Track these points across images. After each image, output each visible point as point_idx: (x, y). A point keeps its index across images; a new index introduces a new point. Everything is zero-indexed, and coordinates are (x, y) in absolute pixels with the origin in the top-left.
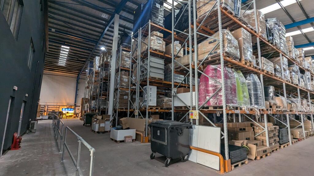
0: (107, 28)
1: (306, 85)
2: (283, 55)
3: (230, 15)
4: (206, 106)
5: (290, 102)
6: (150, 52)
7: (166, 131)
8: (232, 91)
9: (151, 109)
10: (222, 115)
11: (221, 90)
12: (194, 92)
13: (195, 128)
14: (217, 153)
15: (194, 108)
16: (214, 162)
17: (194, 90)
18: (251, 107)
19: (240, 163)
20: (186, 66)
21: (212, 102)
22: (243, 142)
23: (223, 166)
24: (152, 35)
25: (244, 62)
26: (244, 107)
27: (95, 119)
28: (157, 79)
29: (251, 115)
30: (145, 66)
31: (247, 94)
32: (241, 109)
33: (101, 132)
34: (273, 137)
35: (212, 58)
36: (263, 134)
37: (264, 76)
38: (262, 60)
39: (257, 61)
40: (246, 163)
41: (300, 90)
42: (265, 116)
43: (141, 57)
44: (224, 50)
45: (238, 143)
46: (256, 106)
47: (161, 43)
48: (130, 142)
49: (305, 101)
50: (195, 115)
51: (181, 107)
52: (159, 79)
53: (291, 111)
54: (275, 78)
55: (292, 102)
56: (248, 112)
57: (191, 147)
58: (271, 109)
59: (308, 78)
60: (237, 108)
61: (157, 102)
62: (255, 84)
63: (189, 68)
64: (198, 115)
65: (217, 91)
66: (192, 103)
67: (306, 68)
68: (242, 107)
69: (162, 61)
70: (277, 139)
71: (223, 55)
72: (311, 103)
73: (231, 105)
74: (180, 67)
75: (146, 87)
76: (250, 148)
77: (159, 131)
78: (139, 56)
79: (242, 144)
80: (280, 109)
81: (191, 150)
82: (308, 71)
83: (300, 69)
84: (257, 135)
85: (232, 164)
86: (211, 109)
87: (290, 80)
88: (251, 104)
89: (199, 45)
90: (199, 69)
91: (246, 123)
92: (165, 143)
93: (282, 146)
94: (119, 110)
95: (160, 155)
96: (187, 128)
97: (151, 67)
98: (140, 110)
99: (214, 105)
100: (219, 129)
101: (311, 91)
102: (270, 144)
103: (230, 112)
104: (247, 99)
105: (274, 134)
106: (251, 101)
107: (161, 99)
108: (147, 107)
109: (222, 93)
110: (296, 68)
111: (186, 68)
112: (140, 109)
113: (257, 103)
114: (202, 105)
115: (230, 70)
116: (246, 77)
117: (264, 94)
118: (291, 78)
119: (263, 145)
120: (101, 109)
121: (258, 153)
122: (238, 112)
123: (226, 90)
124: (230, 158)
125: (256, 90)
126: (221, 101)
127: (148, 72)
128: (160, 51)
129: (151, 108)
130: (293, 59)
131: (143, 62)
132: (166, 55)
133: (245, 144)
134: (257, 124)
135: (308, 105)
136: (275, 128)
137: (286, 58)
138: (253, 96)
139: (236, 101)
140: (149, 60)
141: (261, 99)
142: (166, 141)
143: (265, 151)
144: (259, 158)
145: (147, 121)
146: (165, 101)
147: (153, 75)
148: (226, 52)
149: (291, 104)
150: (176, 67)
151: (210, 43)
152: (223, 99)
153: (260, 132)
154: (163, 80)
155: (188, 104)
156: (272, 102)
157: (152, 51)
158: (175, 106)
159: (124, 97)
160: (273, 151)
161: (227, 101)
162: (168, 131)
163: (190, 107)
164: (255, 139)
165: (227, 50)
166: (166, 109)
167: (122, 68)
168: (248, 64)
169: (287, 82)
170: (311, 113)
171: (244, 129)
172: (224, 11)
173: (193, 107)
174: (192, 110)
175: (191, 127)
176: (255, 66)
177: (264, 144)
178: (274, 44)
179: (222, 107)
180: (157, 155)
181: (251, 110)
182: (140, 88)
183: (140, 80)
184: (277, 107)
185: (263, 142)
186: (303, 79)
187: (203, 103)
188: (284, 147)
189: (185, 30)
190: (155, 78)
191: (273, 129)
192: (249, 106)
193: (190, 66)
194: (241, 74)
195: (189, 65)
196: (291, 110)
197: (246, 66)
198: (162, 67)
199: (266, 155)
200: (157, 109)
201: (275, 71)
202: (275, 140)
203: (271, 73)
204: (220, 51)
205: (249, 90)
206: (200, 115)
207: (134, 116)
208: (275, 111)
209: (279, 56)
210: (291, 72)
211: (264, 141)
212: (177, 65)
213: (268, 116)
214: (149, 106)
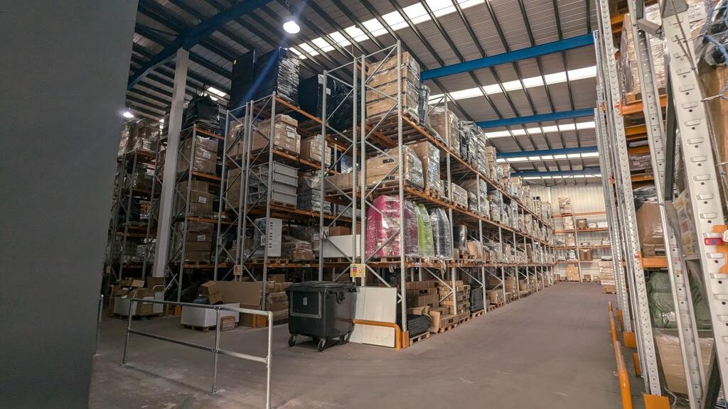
0: (150, 71)
1: (511, 221)
2: (480, 177)
3: (412, 123)
4: (376, 256)
5: (488, 249)
6: (274, 154)
7: (320, 297)
8: (412, 234)
9: (272, 262)
10: (398, 271)
11: (397, 234)
12: (359, 235)
13: (359, 291)
14: (392, 324)
15: (359, 261)
16: (386, 337)
17: (359, 232)
18: (436, 258)
19: (419, 337)
20: (345, 191)
21: (386, 251)
22: (424, 309)
23: (399, 340)
24: (277, 121)
25: (428, 193)
26: (427, 259)
27: (124, 289)
28: (284, 206)
29: (436, 270)
30: (260, 179)
31: (430, 239)
32: (423, 261)
33: (144, 316)
34: (462, 301)
35: (387, 185)
36: (450, 298)
37: (453, 210)
38: (453, 187)
39: (445, 189)
40: (428, 336)
41: (503, 229)
42: (453, 270)
43: (251, 160)
44: (404, 177)
45: (418, 311)
46: (442, 256)
47: (293, 137)
48: (230, 329)
49: (508, 247)
50: (359, 271)
51: (335, 259)
52: (287, 205)
53: (487, 262)
54: (469, 213)
55: (491, 248)
56: (431, 265)
57: (354, 321)
58: (462, 260)
59: (515, 211)
60: (417, 260)
61: (283, 249)
62: (441, 223)
63: (351, 196)
64: (364, 270)
65: (392, 234)
66: (356, 252)
67: (513, 194)
68: (424, 257)
69: (294, 171)
70: (468, 304)
71: (403, 184)
72: (517, 249)
73: (411, 255)
74: (335, 192)
75: (261, 219)
76: (433, 317)
77: (305, 299)
78: (246, 156)
79: (423, 311)
80: (472, 260)
81: (353, 325)
82: (515, 199)
83: (504, 196)
84: (443, 299)
85: (410, 337)
86: (384, 261)
87: (489, 216)
88: (436, 253)
89: (369, 161)
90: (368, 199)
91: (428, 282)
92: (319, 316)
93: (474, 315)
94: (187, 266)
95: (305, 338)
96: (350, 291)
97: (274, 182)
98: (246, 265)
99: (388, 255)
100: (395, 290)
101: (517, 231)
102: (458, 311)
103: (409, 266)
104: (431, 247)
105: (464, 297)
106: (436, 249)
107: (289, 243)
108: (266, 259)
109: (400, 239)
110: (498, 197)
111: (345, 194)
112: (248, 263)
113: (443, 253)
114: (371, 256)
115: (410, 204)
116: (430, 214)
117: (452, 238)
118: (490, 211)
119: (449, 313)
120: (125, 264)
121: (442, 322)
122: (418, 265)
123: (405, 234)
124: (407, 329)
125: (442, 233)
126: (398, 249)
127: (269, 193)
128: (291, 153)
129: (272, 260)
130: (495, 183)
131: (256, 169)
132: (302, 161)
133: (426, 311)
134: (443, 283)
135: (513, 253)
136: (466, 288)
137: (485, 181)
138: (438, 241)
139: (417, 249)
140: (270, 168)
141: (449, 246)
142: (320, 313)
143: (451, 321)
144: (443, 330)
145: (265, 286)
146: (297, 247)
147: (277, 198)
148: (407, 181)
149: (489, 252)
150: (328, 191)
151: (385, 161)
152: (401, 246)
153: (446, 294)
154: (295, 208)
155: (349, 254)
156: (464, 249)
157: (277, 152)
158: (324, 256)
159: (198, 237)
160: (461, 322)
161: (406, 251)
162: (323, 298)
163: (351, 258)
164: (440, 306)
165: (408, 177)
166: (298, 262)
167: (195, 173)
168: (434, 196)
169: (483, 219)
170: (515, 265)
171: (426, 291)
172: (406, 119)
173: (356, 259)
174: (356, 263)
175: (355, 290)
176: (443, 197)
177: (451, 311)
178: (469, 161)
179: (398, 259)
180: (300, 338)
181: (436, 261)
182: (247, 221)
183: (249, 206)
184: (469, 258)
185: (449, 309)
186: (507, 212)
187: (372, 253)
188: (476, 315)
189: (345, 131)
190: (281, 204)
191: (463, 289)
192: (433, 256)
193: (354, 192)
194: (424, 209)
195: (351, 190)
196: (488, 260)
197: (432, 199)
198: (294, 183)
199: (453, 327)
200: (282, 262)
201: (469, 203)
202: (465, 306)
203: (463, 207)
204: (399, 177)
205: (434, 232)
206: (368, 272)
207: (231, 277)
208: (466, 262)
209: (475, 178)
210: (490, 203)
211: (451, 308)
212: (330, 188)
213: (459, 271)
214: (269, 257)
